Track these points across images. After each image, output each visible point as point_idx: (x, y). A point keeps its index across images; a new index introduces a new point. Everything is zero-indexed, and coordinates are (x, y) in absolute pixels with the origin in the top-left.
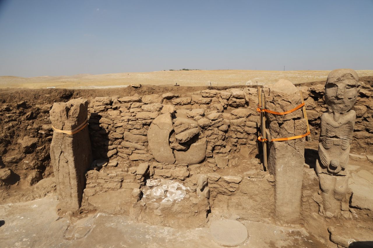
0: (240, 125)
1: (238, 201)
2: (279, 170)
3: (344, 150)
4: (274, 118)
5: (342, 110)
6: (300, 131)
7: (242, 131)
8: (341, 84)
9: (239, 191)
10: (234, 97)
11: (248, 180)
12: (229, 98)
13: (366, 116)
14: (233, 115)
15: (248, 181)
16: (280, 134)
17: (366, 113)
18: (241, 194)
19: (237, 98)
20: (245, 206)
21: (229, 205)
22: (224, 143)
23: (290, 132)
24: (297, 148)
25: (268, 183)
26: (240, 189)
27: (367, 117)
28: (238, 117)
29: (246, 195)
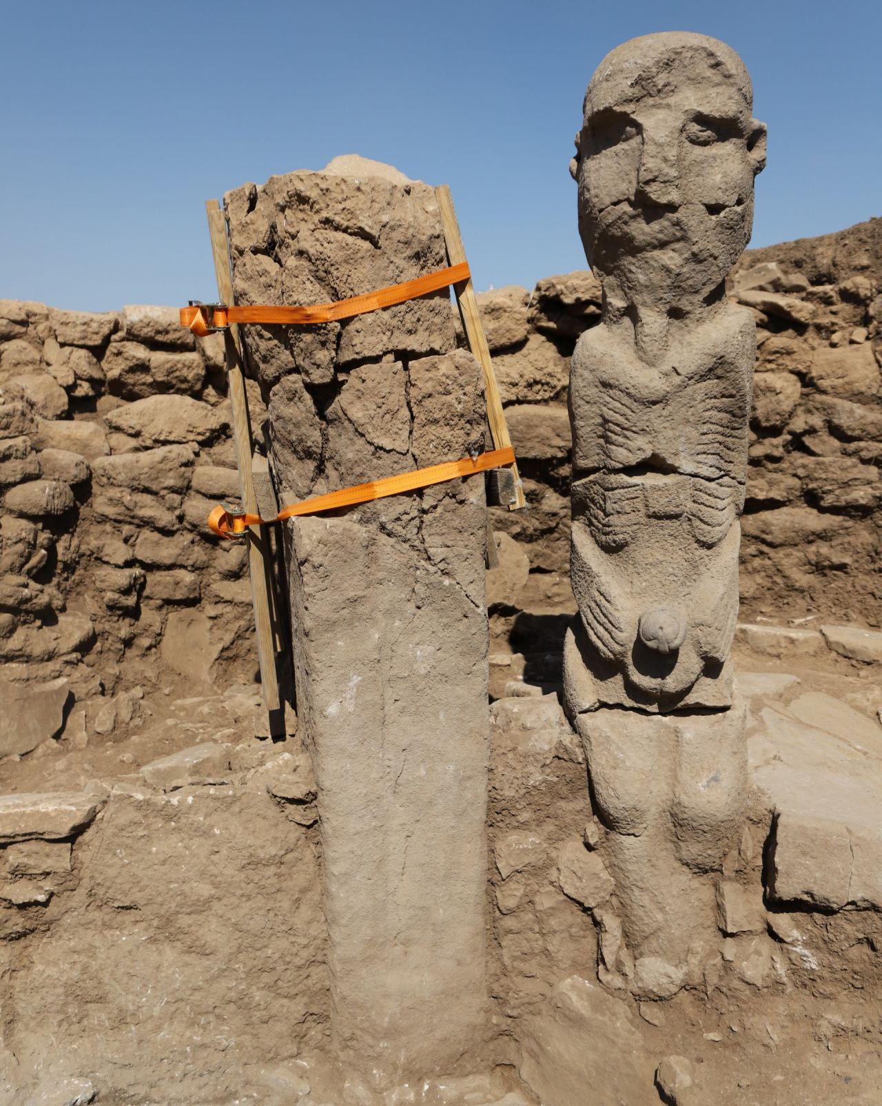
0: (154, 487)
1: (75, 974)
2: (332, 710)
3: (710, 546)
4: (285, 357)
5: (678, 285)
6: (446, 433)
7: (166, 518)
8: (661, 114)
9: (80, 896)
10: (132, 336)
11: (139, 806)
12: (107, 340)
13: (798, 424)
14: (118, 429)
15: (136, 816)
17: (800, 410)
18: (96, 915)
19: (153, 345)
20: (127, 1001)
21: (20, 1007)
22: (48, 594)
23: (386, 443)
24: (437, 552)
25: (273, 811)
26: (86, 883)
27: (806, 432)
28: (149, 443)
29: (129, 917)
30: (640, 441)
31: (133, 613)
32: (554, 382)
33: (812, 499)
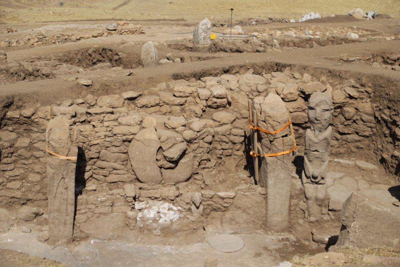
0: (225, 134)
1: (231, 216)
2: (270, 183)
3: (323, 162)
4: (266, 136)
5: (320, 128)
6: (288, 147)
7: (227, 141)
8: (319, 108)
9: (233, 206)
10: (214, 97)
11: (242, 194)
12: (209, 98)
13: (355, 118)
14: (216, 121)
15: (242, 196)
16: (271, 150)
18: (235, 209)
19: (218, 98)
20: (238, 220)
21: (223, 221)
22: (209, 156)
23: (280, 148)
24: (285, 162)
25: (260, 196)
26: (234, 204)
28: (222, 124)
29: (239, 209)
30: (314, 148)
31: (221, 158)
32: (303, 108)
33: (357, 133)
